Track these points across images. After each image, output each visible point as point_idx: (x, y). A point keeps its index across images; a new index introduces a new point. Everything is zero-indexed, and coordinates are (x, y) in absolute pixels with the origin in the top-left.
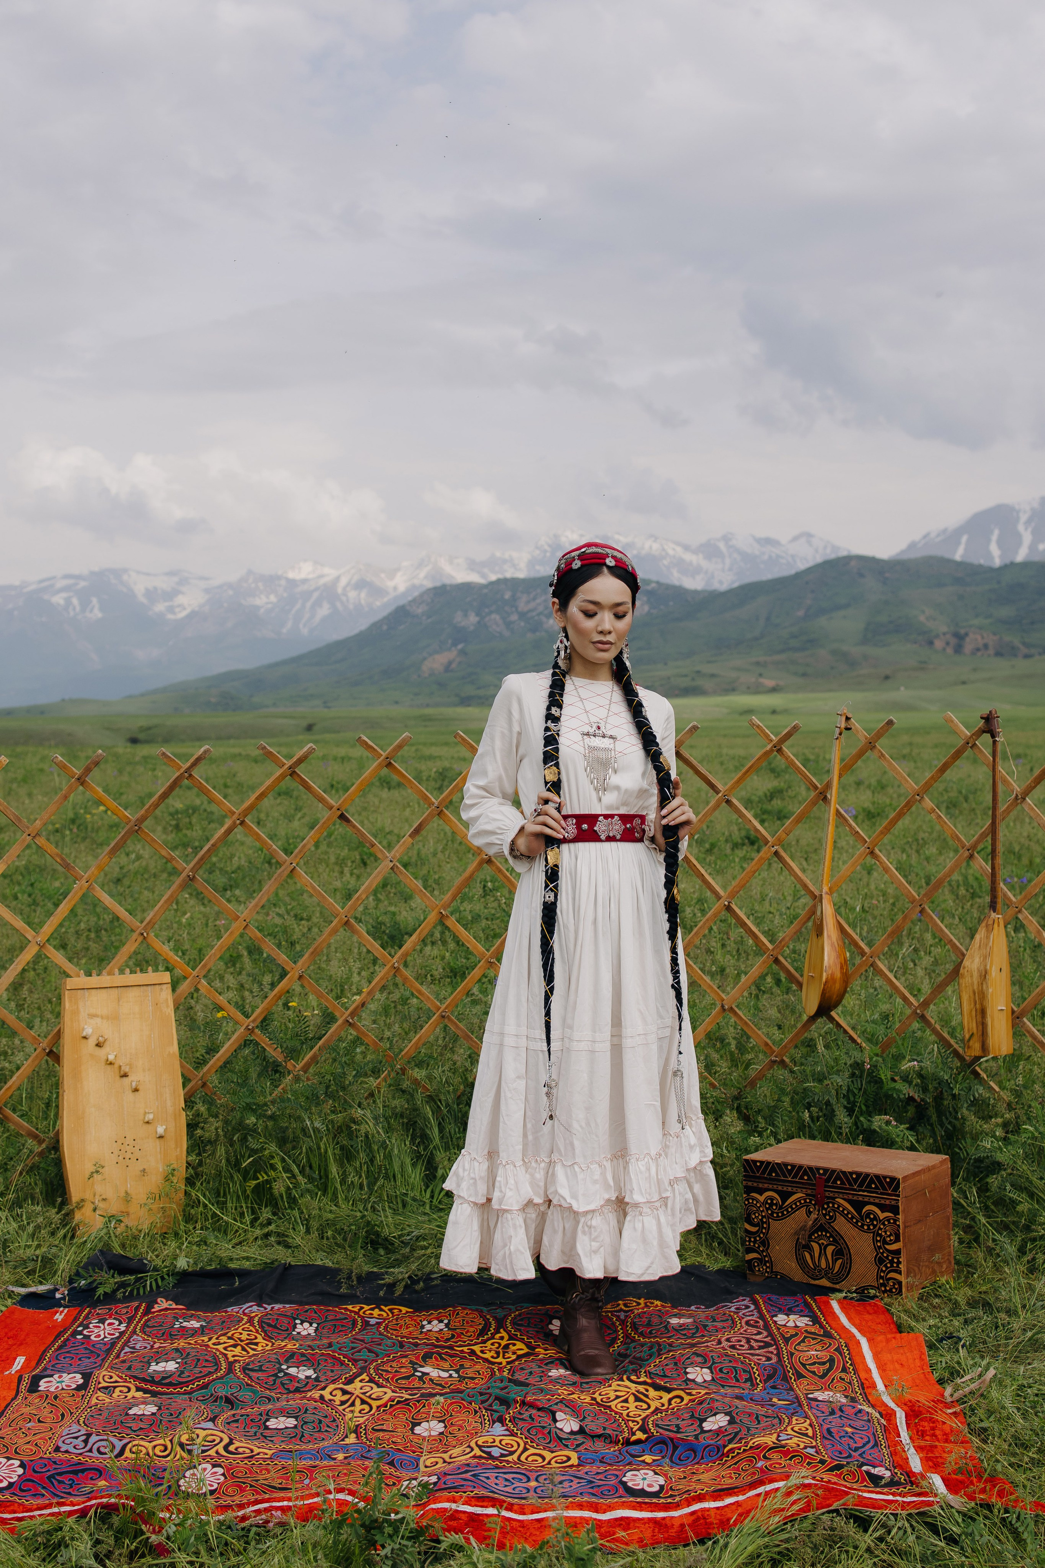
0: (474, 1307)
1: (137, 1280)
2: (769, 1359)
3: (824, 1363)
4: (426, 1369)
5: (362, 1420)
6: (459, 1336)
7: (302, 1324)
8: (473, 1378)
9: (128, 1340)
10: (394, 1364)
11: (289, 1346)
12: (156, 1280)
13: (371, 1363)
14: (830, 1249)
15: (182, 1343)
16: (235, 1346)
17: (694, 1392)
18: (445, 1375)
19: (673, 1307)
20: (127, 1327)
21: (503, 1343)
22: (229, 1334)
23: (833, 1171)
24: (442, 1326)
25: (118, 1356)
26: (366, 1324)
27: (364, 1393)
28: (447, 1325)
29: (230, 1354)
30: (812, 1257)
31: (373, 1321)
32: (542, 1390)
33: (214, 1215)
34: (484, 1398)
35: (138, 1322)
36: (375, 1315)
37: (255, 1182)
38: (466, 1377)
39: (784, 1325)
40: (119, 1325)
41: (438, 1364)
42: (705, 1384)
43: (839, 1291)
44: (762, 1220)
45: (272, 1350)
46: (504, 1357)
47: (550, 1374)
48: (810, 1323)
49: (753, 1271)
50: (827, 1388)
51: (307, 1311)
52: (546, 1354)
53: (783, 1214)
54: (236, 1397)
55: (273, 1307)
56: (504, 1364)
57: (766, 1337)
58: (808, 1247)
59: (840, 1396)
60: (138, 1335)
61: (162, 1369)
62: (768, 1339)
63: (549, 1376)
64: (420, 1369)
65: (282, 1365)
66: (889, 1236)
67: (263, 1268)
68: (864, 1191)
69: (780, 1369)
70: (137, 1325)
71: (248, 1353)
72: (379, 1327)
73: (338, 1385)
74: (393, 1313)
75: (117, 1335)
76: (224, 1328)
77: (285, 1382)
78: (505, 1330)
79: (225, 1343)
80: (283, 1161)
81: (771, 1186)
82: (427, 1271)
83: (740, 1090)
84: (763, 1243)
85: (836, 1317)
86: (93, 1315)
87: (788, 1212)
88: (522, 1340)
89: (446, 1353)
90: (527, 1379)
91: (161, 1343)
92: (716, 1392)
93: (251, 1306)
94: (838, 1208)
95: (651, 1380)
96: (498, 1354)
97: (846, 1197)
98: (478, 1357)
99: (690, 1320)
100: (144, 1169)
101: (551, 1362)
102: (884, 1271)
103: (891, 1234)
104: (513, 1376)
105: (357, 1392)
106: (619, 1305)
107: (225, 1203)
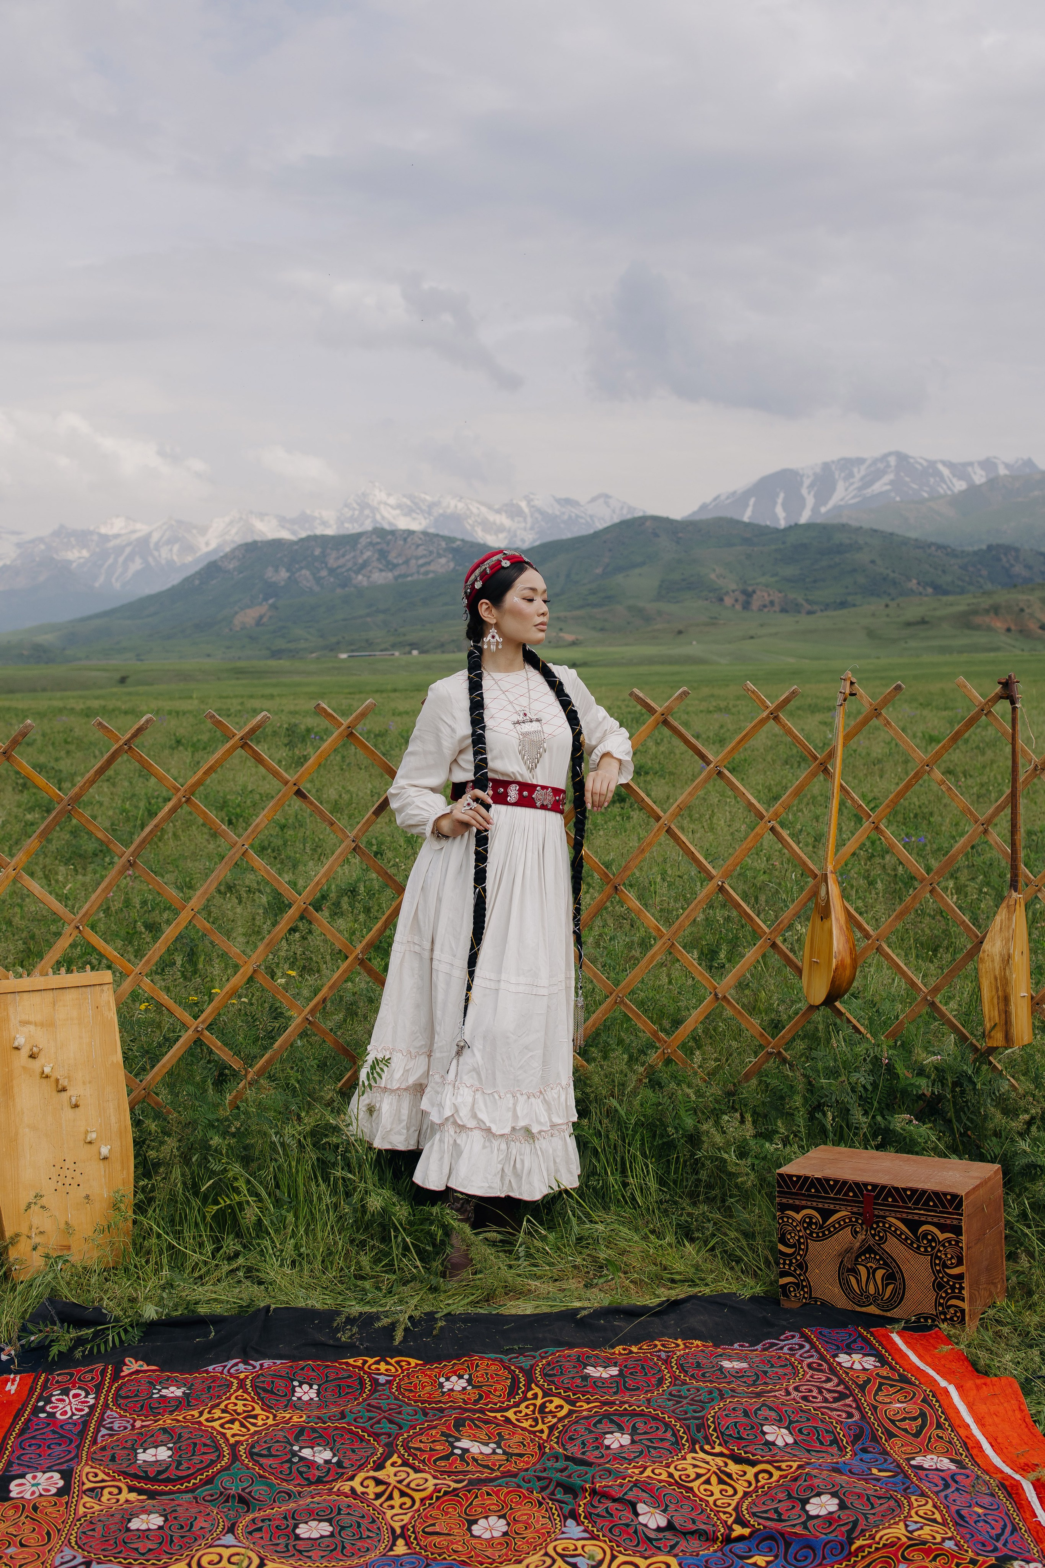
0: (493, 1356)
1: (96, 1334)
3: (915, 1419)
4: (465, 1443)
5: (406, 1519)
6: (488, 1397)
7: (300, 1386)
8: (521, 1455)
9: (101, 1419)
10: (424, 1439)
11: (295, 1419)
12: (119, 1334)
13: (397, 1438)
14: (880, 1273)
15: (167, 1421)
16: (232, 1421)
17: (784, 1465)
18: (487, 1450)
19: (716, 1346)
20: (97, 1399)
21: (539, 1402)
22: (222, 1406)
23: (884, 1187)
24: (463, 1383)
25: (94, 1442)
26: (375, 1382)
27: (400, 1482)
28: (469, 1381)
29: (229, 1433)
30: (858, 1282)
31: (382, 1379)
32: (610, 1472)
33: (171, 1247)
34: (543, 1483)
35: (109, 1391)
36: (383, 1371)
37: (216, 1208)
38: (512, 1455)
39: (851, 1368)
40: (86, 1397)
41: (475, 1436)
42: (789, 1450)
43: (893, 1321)
44: (798, 1240)
45: (277, 1425)
46: (544, 1423)
47: (607, 1442)
48: (878, 1364)
49: (788, 1297)
50: (927, 1451)
51: (303, 1369)
52: (589, 1410)
53: (824, 1235)
54: (250, 1493)
55: (262, 1365)
56: (546, 1431)
57: (838, 1385)
58: (854, 1271)
59: (946, 1461)
60: (112, 1410)
61: (153, 1459)
62: (841, 1388)
63: (608, 1447)
64: (457, 1444)
65: (292, 1445)
66: (950, 1259)
67: (240, 1312)
68: (920, 1209)
69: (866, 1427)
70: (107, 1396)
71: (249, 1430)
72: (391, 1388)
73: (368, 1471)
74: (401, 1367)
75: (87, 1410)
76: (212, 1397)
77: (303, 1469)
78: (537, 1385)
79: (220, 1418)
80: (248, 1182)
81: (809, 1203)
82: (427, 1309)
83: (734, 1085)
84: (800, 1266)
85: (905, 1356)
86: (52, 1384)
87: (830, 1232)
88: (558, 1395)
89: (479, 1419)
90: (583, 1453)
91: (143, 1421)
92: (808, 1464)
93: (236, 1364)
94: (890, 1228)
95: (728, 1449)
96: (536, 1420)
97: (898, 1215)
98: (515, 1426)
99: (745, 1365)
100: (87, 1197)
101: (599, 1421)
102: (944, 1298)
103: (952, 1257)
104: (565, 1450)
105: (392, 1480)
106: (656, 1346)
107: (182, 1231)
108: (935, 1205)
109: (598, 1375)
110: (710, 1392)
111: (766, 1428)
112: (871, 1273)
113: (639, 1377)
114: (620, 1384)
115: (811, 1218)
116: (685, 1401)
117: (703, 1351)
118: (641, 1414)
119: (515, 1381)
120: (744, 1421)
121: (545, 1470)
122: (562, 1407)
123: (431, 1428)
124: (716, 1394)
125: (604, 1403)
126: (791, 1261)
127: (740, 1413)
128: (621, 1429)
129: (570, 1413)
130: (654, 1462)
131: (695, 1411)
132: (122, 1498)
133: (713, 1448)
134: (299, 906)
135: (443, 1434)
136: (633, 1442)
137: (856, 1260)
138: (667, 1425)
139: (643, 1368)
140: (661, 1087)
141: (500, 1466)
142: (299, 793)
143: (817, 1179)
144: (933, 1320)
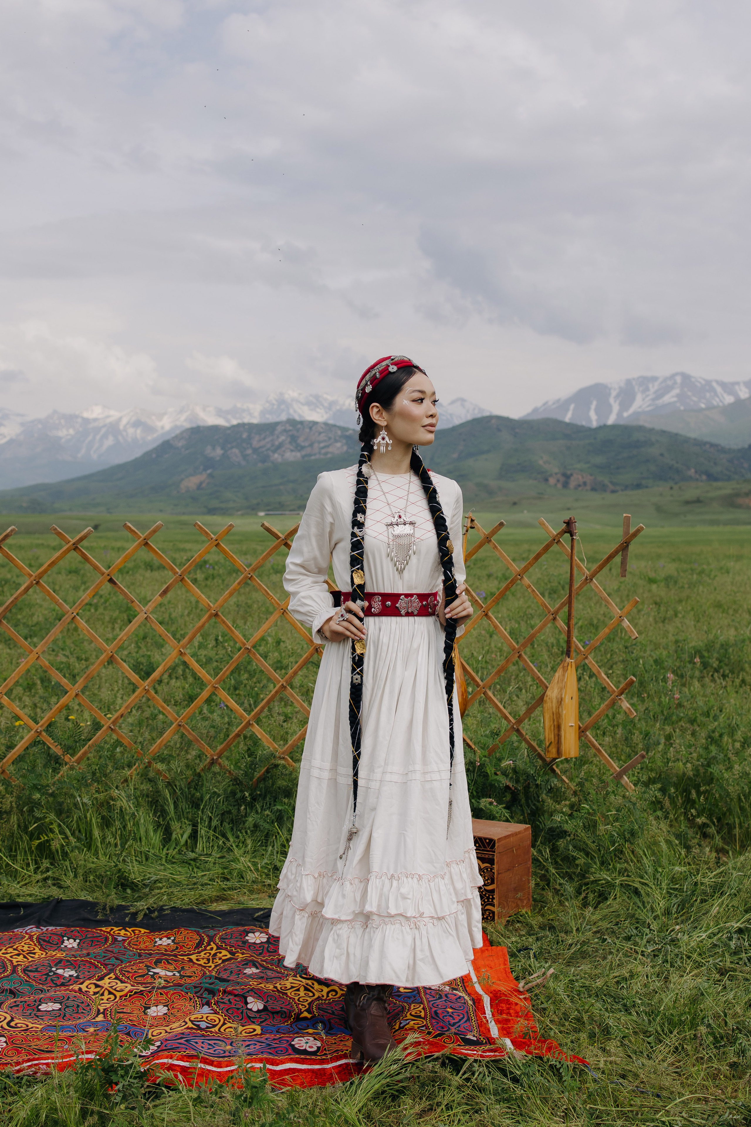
0: (193, 929)
4: (157, 970)
5: (108, 1005)
6: (181, 948)
7: (68, 940)
8: (190, 977)
10: (134, 967)
11: (58, 955)
13: (117, 966)
16: (18, 955)
18: (171, 974)
21: (213, 952)
22: (15, 947)
24: (169, 941)
26: (115, 940)
27: (111, 987)
28: (173, 941)
29: (14, 961)
31: (120, 939)
32: (238, 983)
33: (8, 865)
34: (197, 989)
36: (122, 934)
37: (38, 841)
38: (184, 976)
41: (165, 967)
45: (46, 958)
46: (211, 963)
47: (245, 972)
51: (72, 931)
52: (242, 958)
54: (17, 989)
55: (47, 929)
56: (212, 967)
59: (448, 988)
63: (244, 974)
64: (152, 970)
65: (52, 968)
67: (42, 901)
71: (28, 959)
72: (124, 943)
73: (92, 981)
74: (134, 933)
76: (11, 943)
77: (54, 979)
78: (214, 943)
79: (11, 953)
80: (59, 826)
82: (161, 904)
88: (226, 949)
89: (172, 959)
90: (229, 976)
93: (32, 928)
96: (208, 961)
98: (194, 963)
101: (245, 963)
103: (488, 878)
104: (218, 975)
105: (106, 986)
107: (16, 856)
109: (254, 940)
114: (265, 948)
119: (202, 940)
121: (201, 983)
122: (226, 955)
123: (140, 963)
128: (256, 966)
129: (231, 959)
130: (268, 982)
134: (108, 654)
135: (146, 966)
136: (260, 972)
141: (174, 981)
142: (111, 581)
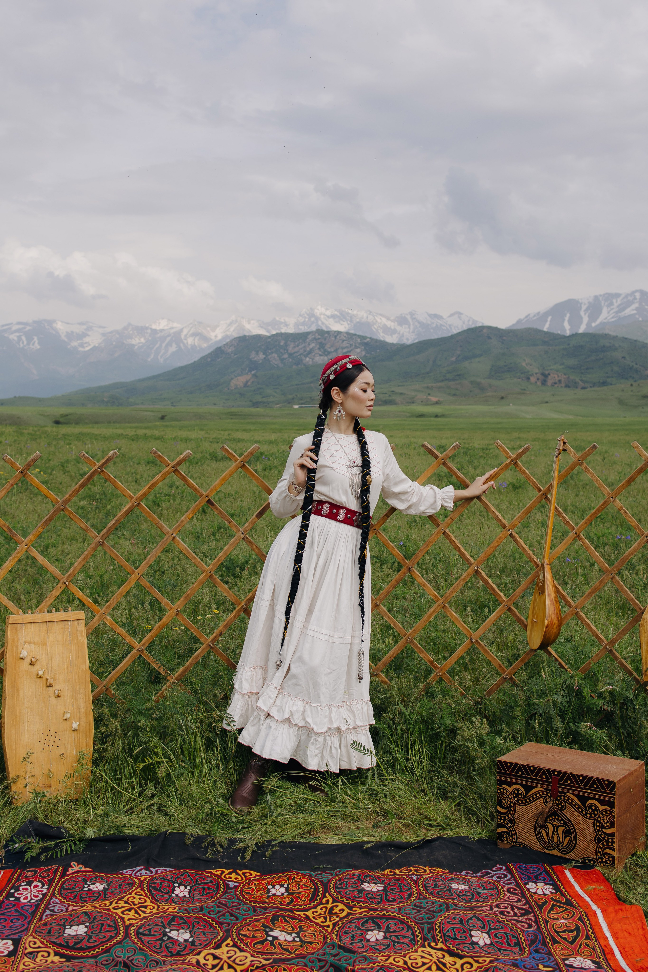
0: (305, 872)
1: (57, 845)
2: (530, 926)
3: (572, 931)
4: (276, 933)
6: (297, 901)
7: (179, 887)
8: (311, 943)
10: (251, 928)
11: (171, 910)
12: (70, 846)
13: (233, 927)
14: (561, 829)
15: (89, 907)
16: (130, 910)
17: (480, 960)
18: (289, 938)
19: (450, 872)
20: (48, 889)
21: (329, 906)
22: (126, 899)
23: (565, 774)
24: (283, 890)
25: (40, 919)
26: (227, 886)
27: (229, 958)
28: (287, 889)
29: (126, 917)
30: (547, 834)
31: (232, 885)
32: (365, 958)
33: (113, 788)
34: (322, 964)
35: (57, 884)
36: (233, 879)
37: (143, 765)
38: (305, 942)
39: (536, 893)
40: (42, 888)
41: (283, 928)
42: (486, 949)
43: (568, 861)
44: (510, 805)
45: (158, 913)
46: (330, 921)
47: (368, 937)
48: (554, 891)
49: (502, 841)
50: (578, 954)
51: (182, 875)
52: (361, 913)
53: (526, 802)
54: (131, 961)
55: (157, 871)
56: (331, 926)
57: (525, 905)
58: (544, 827)
59: (589, 962)
60: (56, 898)
61: (75, 933)
62: (526, 907)
63: (368, 940)
64: (271, 933)
65: (165, 928)
66: (606, 823)
67: (149, 835)
68: (588, 789)
69: (539, 935)
70: (55, 887)
71: (140, 915)
72: (236, 891)
73: (210, 949)
74: (246, 877)
75: (41, 896)
76: (121, 892)
77: (169, 945)
78: (329, 894)
79: (122, 907)
80: (163, 749)
81: (517, 781)
82: (268, 838)
83: (481, 698)
84: (510, 821)
85: (572, 886)
86: (22, 878)
87: (530, 800)
88: (342, 902)
89: (288, 916)
90: (351, 944)
91: (74, 906)
92: (497, 959)
93: (141, 870)
94: (568, 800)
95: (446, 946)
96: (325, 918)
97: (574, 792)
98: (312, 921)
99: (466, 887)
100: (63, 754)
101: (366, 922)
102: (601, 848)
103: (608, 822)
104: (340, 941)
105: (224, 957)
106: (411, 870)
107: (121, 779)
108: (598, 787)
109: (369, 889)
110: (441, 906)
111: (473, 933)
112: (556, 828)
113: (397, 892)
114: (383, 897)
115: (518, 791)
116: (424, 911)
117: (441, 875)
118: (394, 918)
119: (316, 890)
120: (459, 927)
121: (324, 954)
122: (343, 910)
123: (256, 920)
124: (444, 907)
125: (371, 909)
126: (505, 817)
127: (458, 921)
128: (379, 928)
129: (348, 914)
130: (396, 953)
131: (428, 918)
132: (50, 959)
133: (437, 945)
134: (207, 574)
135: (263, 926)
136: (385, 938)
137: (546, 819)
138: (409, 927)
139: (400, 886)
140: (434, 698)
141: (296, 950)
142: (210, 503)
143: (523, 765)
144: (594, 862)
